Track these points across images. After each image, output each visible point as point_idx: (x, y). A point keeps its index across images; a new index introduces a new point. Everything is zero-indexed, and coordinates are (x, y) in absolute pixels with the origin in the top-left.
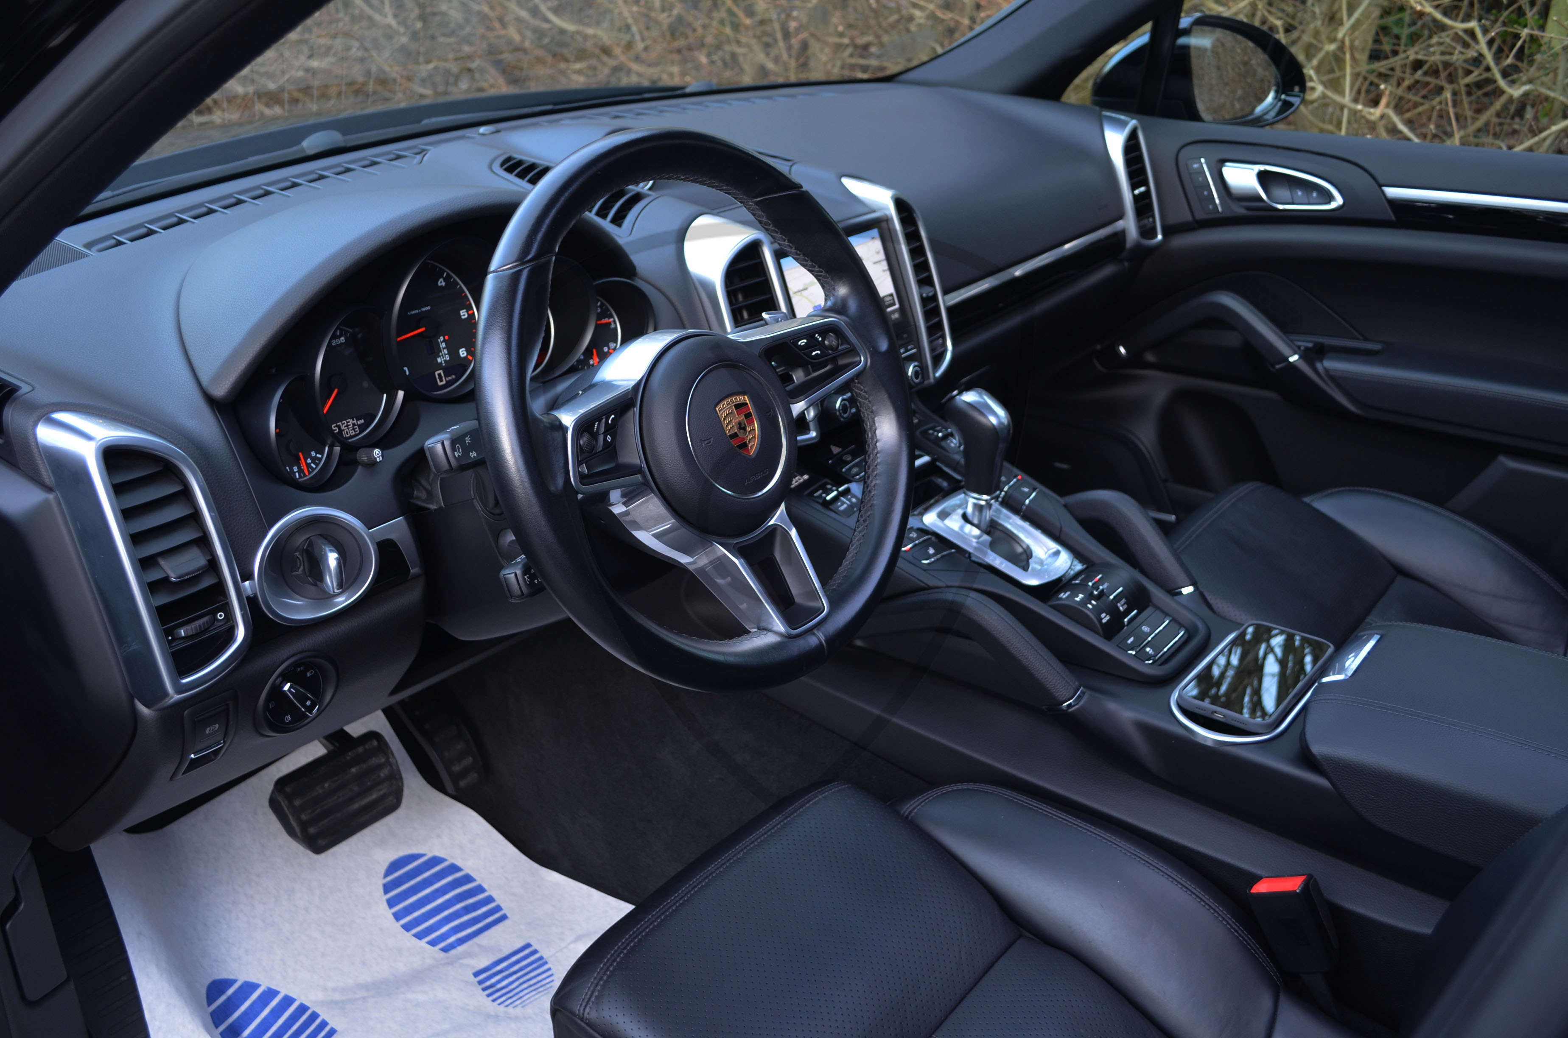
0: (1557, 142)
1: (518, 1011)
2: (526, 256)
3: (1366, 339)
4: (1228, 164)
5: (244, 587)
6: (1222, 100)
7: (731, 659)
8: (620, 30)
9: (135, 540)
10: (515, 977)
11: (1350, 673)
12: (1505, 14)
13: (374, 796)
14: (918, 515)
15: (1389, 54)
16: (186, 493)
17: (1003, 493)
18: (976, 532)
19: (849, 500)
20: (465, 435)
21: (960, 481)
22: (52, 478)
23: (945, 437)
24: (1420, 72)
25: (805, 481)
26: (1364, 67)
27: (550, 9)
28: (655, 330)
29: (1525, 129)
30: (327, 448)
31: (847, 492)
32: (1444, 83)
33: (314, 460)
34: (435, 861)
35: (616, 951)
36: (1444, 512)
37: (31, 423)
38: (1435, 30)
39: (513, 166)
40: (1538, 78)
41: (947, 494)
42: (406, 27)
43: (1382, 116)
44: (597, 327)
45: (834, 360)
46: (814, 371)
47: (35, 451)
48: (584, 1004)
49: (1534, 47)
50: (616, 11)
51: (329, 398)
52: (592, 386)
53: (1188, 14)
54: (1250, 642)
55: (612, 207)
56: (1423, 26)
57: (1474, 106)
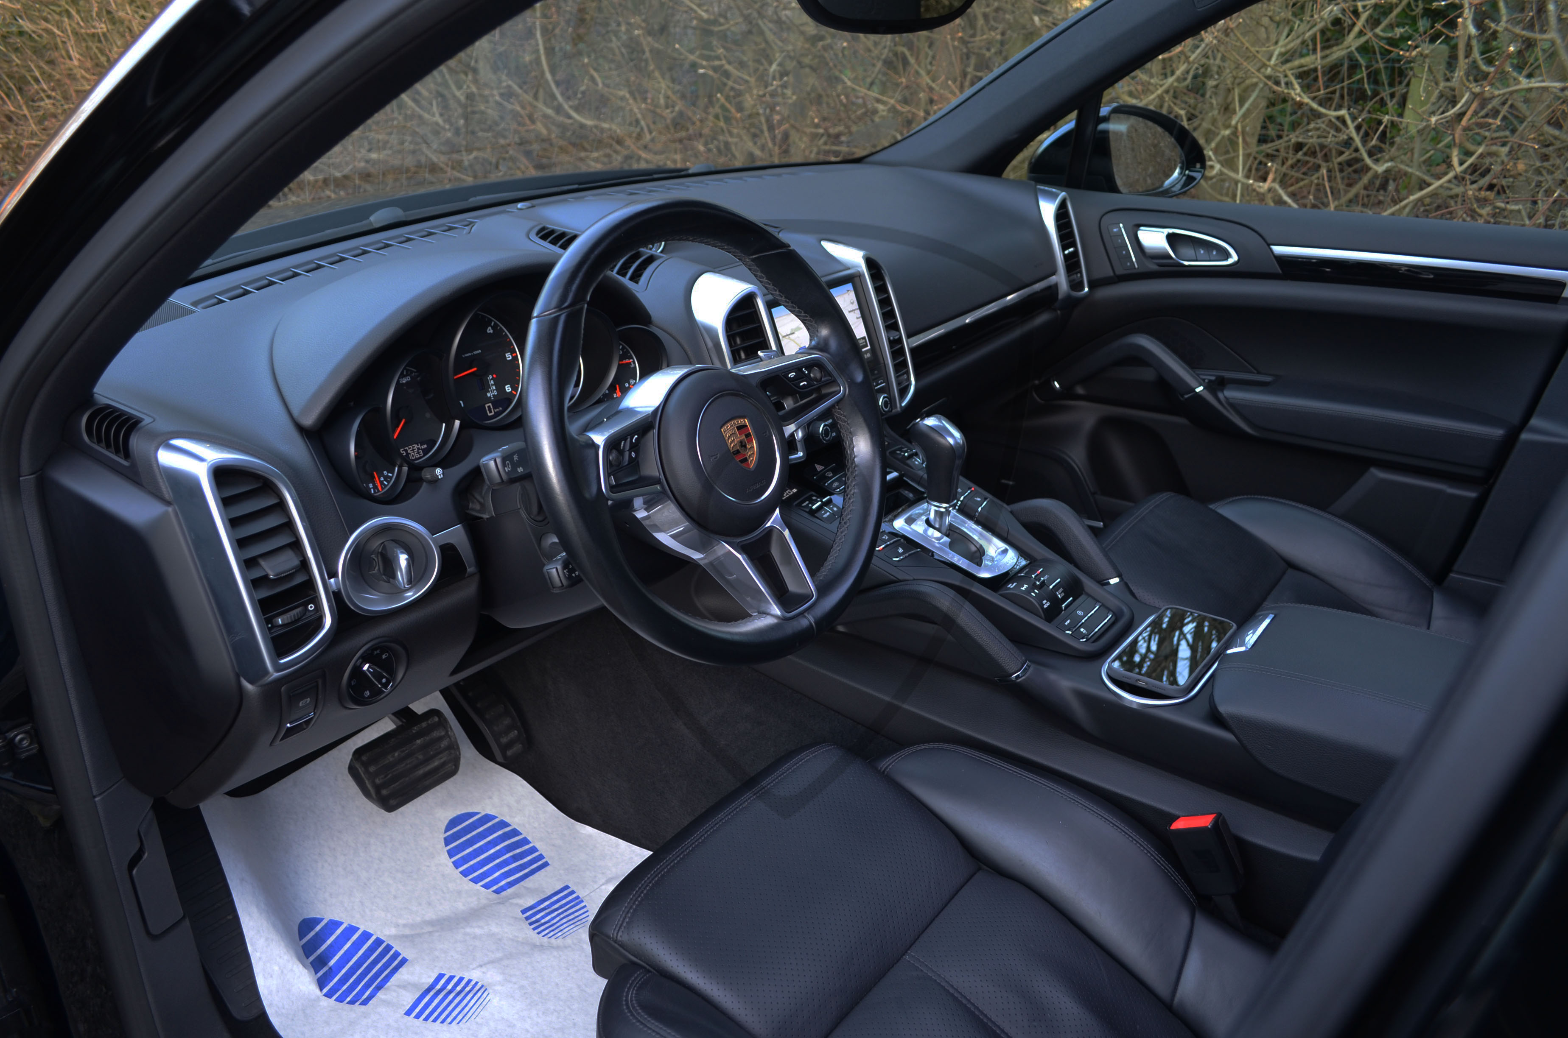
0: (1415, 210)
1: (560, 941)
2: (563, 304)
3: (1259, 373)
4: (1141, 228)
5: (330, 583)
6: (1136, 177)
7: (737, 638)
8: (630, 124)
9: (240, 544)
10: (556, 913)
11: (1249, 647)
12: (1370, 104)
13: (436, 763)
14: (889, 521)
15: (1275, 138)
16: (282, 505)
17: (959, 502)
18: (937, 534)
19: (832, 509)
20: (514, 454)
21: (923, 493)
22: (171, 494)
23: (910, 457)
24: (1300, 153)
25: (794, 494)
26: (1254, 148)
27: (571, 107)
28: (668, 366)
29: (1389, 199)
30: (396, 468)
31: (830, 502)
32: (1320, 162)
33: (386, 478)
34: (488, 818)
35: (642, 885)
36: (1326, 515)
37: (153, 449)
38: (1313, 118)
39: (546, 234)
40: (1398, 157)
41: (912, 503)
42: (451, 124)
43: (1270, 190)
44: (620, 366)
45: (818, 389)
46: (802, 399)
47: (157, 471)
48: (617, 929)
49: (1394, 132)
50: (628, 108)
51: (398, 427)
52: (618, 412)
53: (1106, 105)
54: (1165, 629)
55: (630, 267)
56: (1303, 114)
57: (1346, 181)
